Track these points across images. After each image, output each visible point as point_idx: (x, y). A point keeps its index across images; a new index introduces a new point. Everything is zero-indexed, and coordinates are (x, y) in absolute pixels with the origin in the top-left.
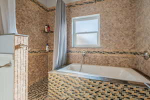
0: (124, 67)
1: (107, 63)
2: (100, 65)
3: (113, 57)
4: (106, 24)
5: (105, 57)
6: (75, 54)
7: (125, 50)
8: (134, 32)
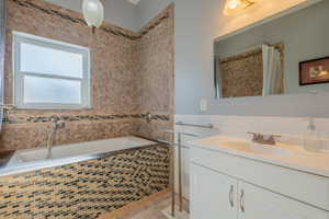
0: (125, 136)
1: (101, 134)
2: (89, 140)
3: (111, 124)
4: (100, 69)
5: (100, 124)
6: (25, 125)
7: (126, 113)
8: (135, 88)
